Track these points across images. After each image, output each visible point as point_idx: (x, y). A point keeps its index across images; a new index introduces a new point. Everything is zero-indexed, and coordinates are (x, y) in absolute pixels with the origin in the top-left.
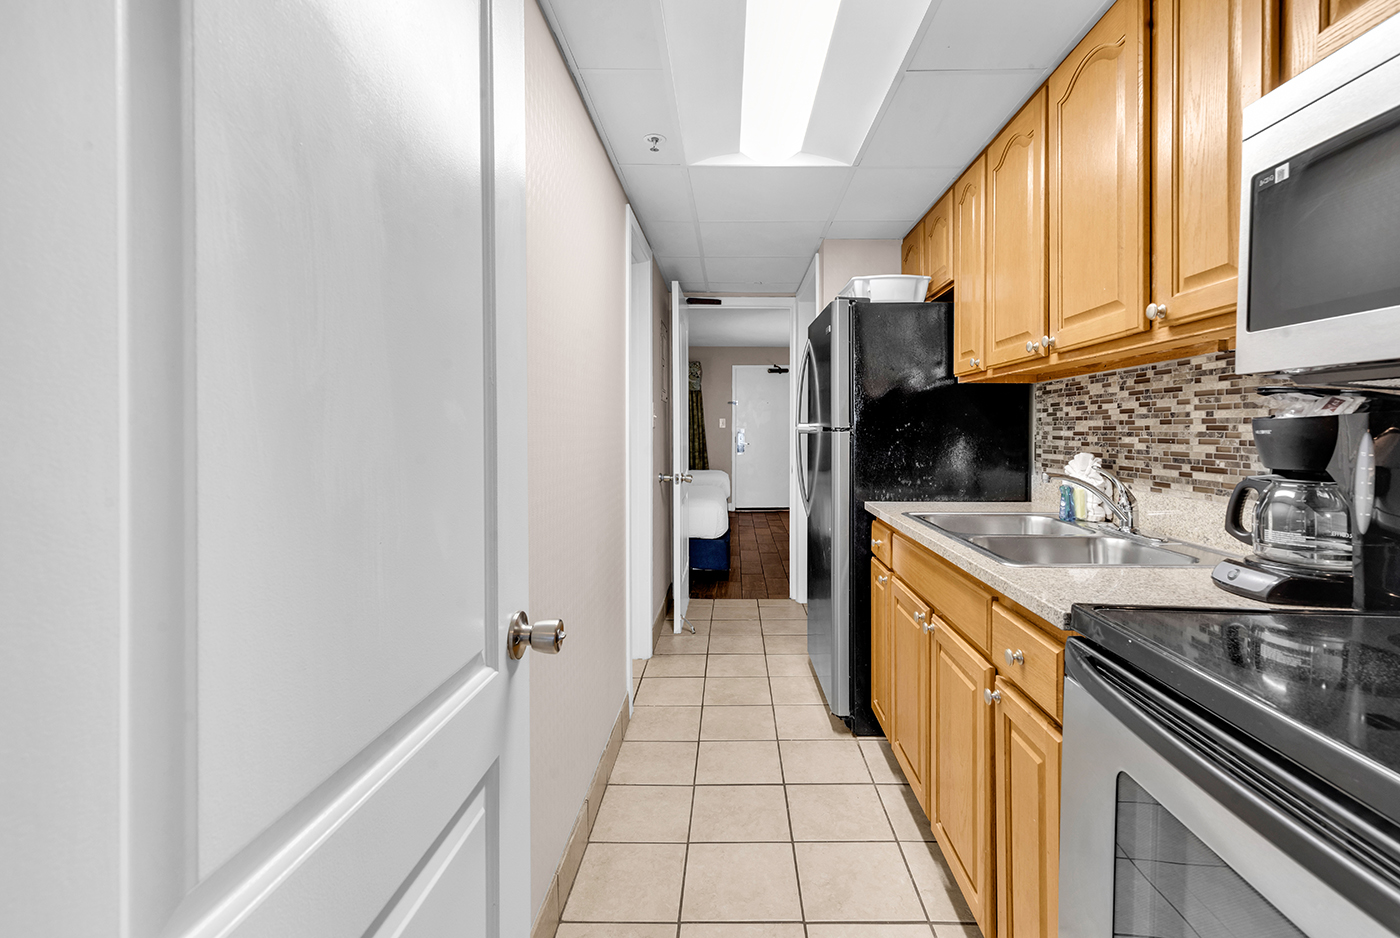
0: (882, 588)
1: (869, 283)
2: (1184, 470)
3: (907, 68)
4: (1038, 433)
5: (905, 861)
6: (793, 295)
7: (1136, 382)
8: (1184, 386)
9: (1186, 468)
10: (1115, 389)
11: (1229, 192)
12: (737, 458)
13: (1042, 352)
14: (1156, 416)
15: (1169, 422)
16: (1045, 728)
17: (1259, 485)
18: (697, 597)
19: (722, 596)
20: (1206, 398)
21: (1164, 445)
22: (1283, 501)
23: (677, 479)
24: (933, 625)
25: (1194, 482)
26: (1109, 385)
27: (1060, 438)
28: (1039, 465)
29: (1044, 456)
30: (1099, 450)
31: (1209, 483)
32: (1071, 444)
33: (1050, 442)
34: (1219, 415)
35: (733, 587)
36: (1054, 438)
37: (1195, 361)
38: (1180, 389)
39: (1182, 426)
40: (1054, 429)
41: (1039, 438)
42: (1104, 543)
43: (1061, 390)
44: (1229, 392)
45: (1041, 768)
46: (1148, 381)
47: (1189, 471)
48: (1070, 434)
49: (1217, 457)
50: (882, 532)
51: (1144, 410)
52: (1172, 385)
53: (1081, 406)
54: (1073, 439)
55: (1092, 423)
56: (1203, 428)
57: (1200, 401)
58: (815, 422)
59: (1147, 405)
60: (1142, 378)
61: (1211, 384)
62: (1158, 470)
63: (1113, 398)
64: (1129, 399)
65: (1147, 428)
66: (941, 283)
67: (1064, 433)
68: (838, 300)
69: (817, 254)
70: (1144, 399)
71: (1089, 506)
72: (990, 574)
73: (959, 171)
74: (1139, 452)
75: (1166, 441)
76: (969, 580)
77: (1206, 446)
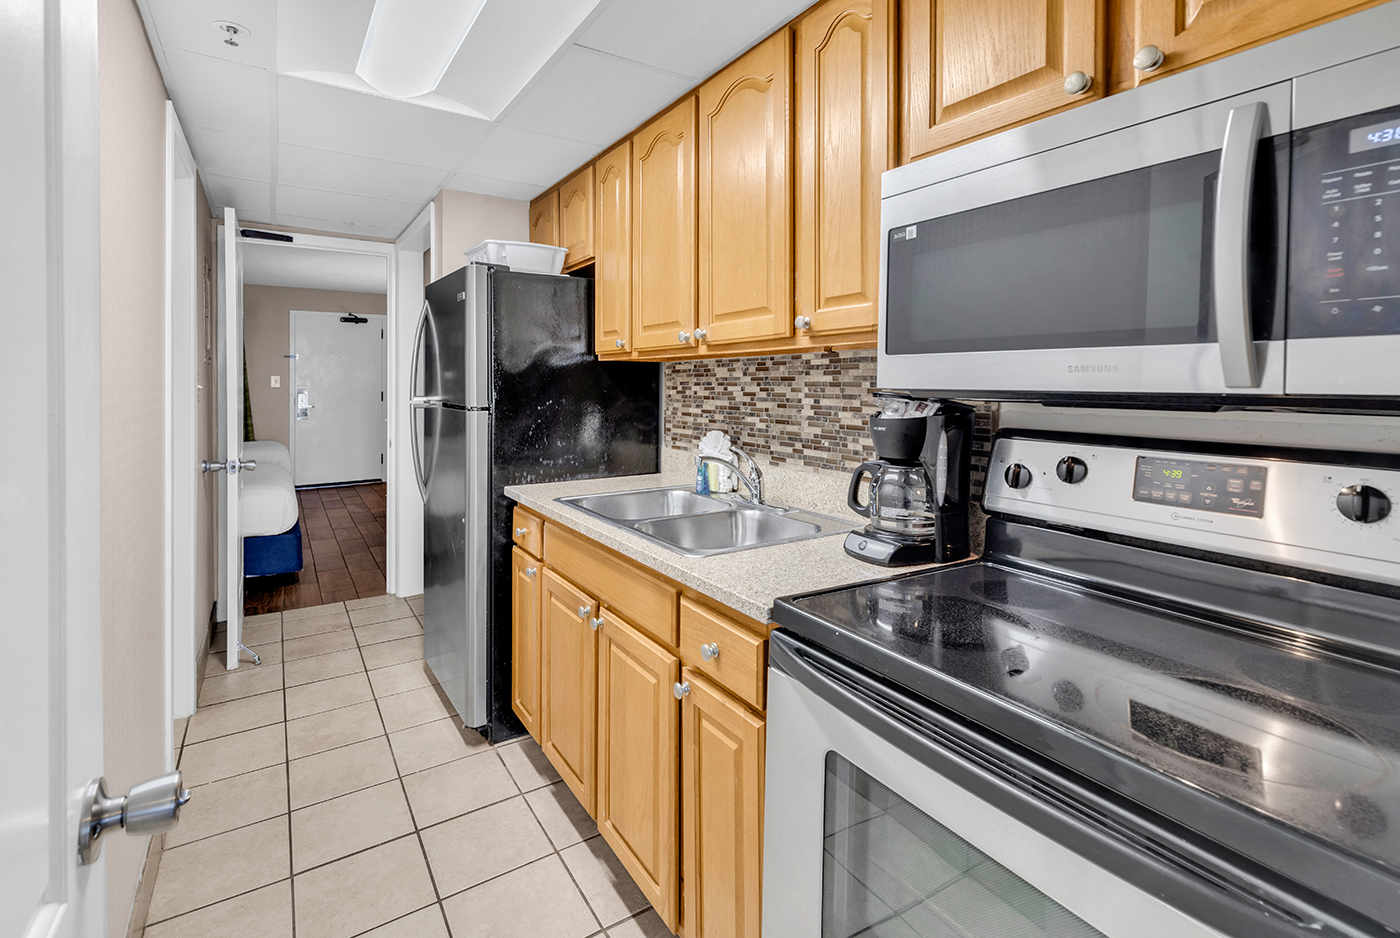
0: (528, 580)
1: (504, 248)
2: (795, 447)
3: (575, 42)
4: (668, 409)
5: (568, 871)
6: (393, 242)
7: (757, 369)
8: (796, 376)
9: (798, 446)
10: (738, 374)
11: (862, 234)
12: (297, 424)
13: (692, 342)
14: (774, 400)
15: (784, 406)
16: (742, 715)
17: (872, 468)
18: (256, 613)
19: (293, 606)
20: (814, 388)
21: (781, 426)
22: (891, 482)
23: (234, 467)
24: (601, 620)
25: (805, 457)
26: (734, 370)
27: (689, 414)
28: (669, 438)
29: (674, 430)
30: (726, 427)
31: (817, 459)
32: (699, 420)
33: (679, 417)
34: (824, 402)
35: (306, 589)
36: (684, 414)
37: (805, 357)
38: (793, 379)
39: (795, 410)
40: (683, 406)
41: (669, 413)
42: (743, 515)
43: (690, 370)
44: (831, 385)
45: (739, 752)
46: (767, 369)
47: (801, 448)
48: (699, 411)
49: (823, 437)
50: (525, 518)
51: (764, 395)
52: (787, 375)
53: (708, 387)
54: (701, 416)
55: (719, 403)
56: (811, 413)
57: (809, 390)
58: (436, 395)
59: (766, 390)
60: (762, 367)
61: (818, 377)
62: (775, 447)
63: (737, 382)
64: (751, 384)
65: (767, 410)
66: (578, 257)
67: (693, 410)
68: (475, 265)
69: (432, 203)
70: (765, 384)
71: (721, 478)
72: (679, 570)
73: (600, 150)
74: (760, 430)
75: (783, 422)
76: (646, 572)
77: (814, 428)
